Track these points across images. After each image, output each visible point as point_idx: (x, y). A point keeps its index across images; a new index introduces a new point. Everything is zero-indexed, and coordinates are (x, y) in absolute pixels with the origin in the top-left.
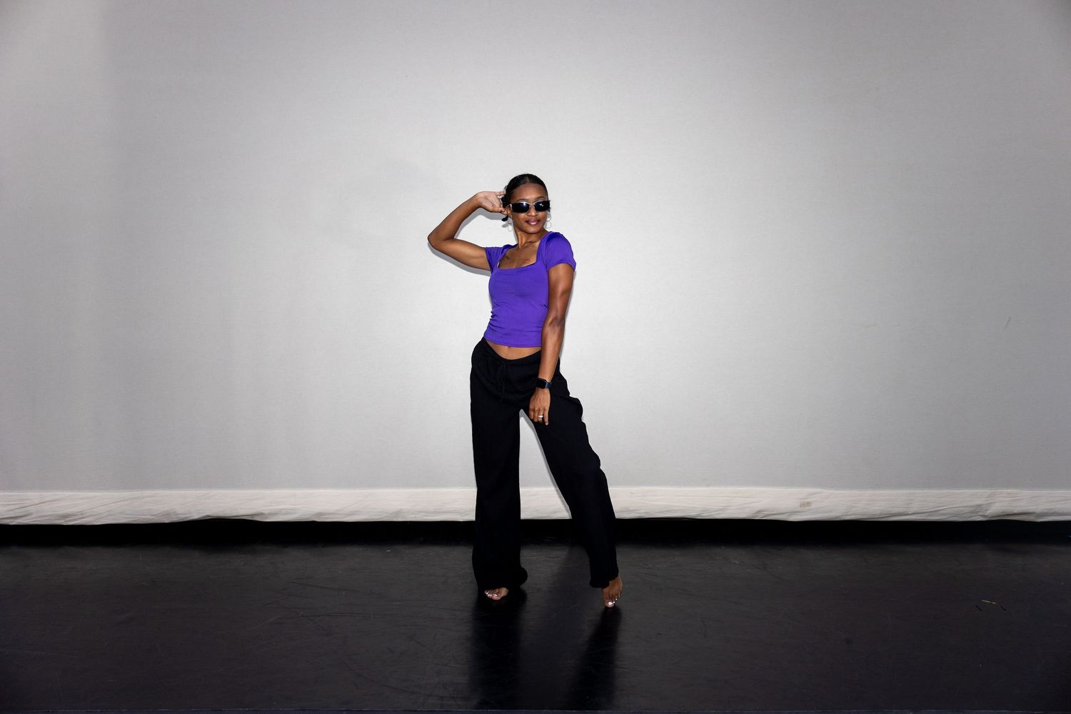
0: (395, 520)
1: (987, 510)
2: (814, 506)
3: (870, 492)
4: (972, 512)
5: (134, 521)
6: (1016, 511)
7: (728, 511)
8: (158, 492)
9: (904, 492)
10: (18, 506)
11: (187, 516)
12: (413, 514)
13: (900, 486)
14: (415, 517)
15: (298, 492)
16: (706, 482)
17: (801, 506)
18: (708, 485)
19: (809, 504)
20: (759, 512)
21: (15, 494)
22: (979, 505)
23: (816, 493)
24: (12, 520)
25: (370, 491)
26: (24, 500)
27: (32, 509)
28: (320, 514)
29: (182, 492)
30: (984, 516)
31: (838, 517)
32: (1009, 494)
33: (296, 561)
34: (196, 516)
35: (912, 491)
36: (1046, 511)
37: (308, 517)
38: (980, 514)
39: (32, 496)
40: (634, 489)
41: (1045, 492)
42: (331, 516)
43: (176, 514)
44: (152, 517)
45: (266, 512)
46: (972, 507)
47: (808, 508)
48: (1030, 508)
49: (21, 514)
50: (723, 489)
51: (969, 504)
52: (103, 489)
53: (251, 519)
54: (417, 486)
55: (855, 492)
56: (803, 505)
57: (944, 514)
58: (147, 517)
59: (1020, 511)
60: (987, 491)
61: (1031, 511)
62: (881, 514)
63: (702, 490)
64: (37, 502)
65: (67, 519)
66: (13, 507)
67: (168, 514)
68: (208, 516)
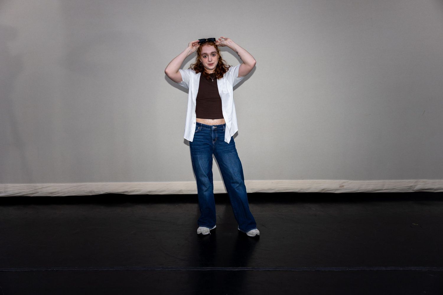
0: (179, 194)
1: (415, 188)
2: (345, 187)
3: (367, 181)
4: (408, 189)
5: (79, 195)
6: (426, 188)
7: (311, 189)
8: (87, 183)
9: (381, 181)
10: (33, 189)
11: (99, 192)
12: (186, 191)
13: (379, 179)
14: (187, 193)
15: (141, 183)
16: (302, 178)
17: (340, 187)
18: (303, 179)
19: (343, 186)
20: (323, 190)
21: (32, 184)
22: (411, 186)
23: (345, 182)
24: (31, 195)
25: (169, 182)
26: (35, 187)
27: (39, 190)
28: (150, 192)
29: (96, 183)
30: (413, 190)
31: (355, 191)
32: (423, 181)
33: (141, 210)
34: (102, 193)
35: (384, 181)
36: (438, 188)
37: (145, 193)
38: (412, 189)
39: (39, 185)
40: (273, 181)
41: (437, 180)
42: (154, 192)
43: (94, 192)
44: (85, 193)
45: (129, 191)
46: (408, 186)
47: (343, 188)
48: (431, 187)
49: (35, 192)
50: (308, 181)
51: (407, 186)
52: (65, 183)
53: (123, 194)
54: (187, 180)
55: (361, 181)
56: (341, 187)
57: (397, 190)
58: (83, 193)
59: (428, 188)
60: (415, 180)
61: (432, 188)
62: (372, 190)
63: (300, 181)
64: (40, 187)
65: (52, 194)
66: (31, 190)
67: (91, 192)
68: (107, 193)
